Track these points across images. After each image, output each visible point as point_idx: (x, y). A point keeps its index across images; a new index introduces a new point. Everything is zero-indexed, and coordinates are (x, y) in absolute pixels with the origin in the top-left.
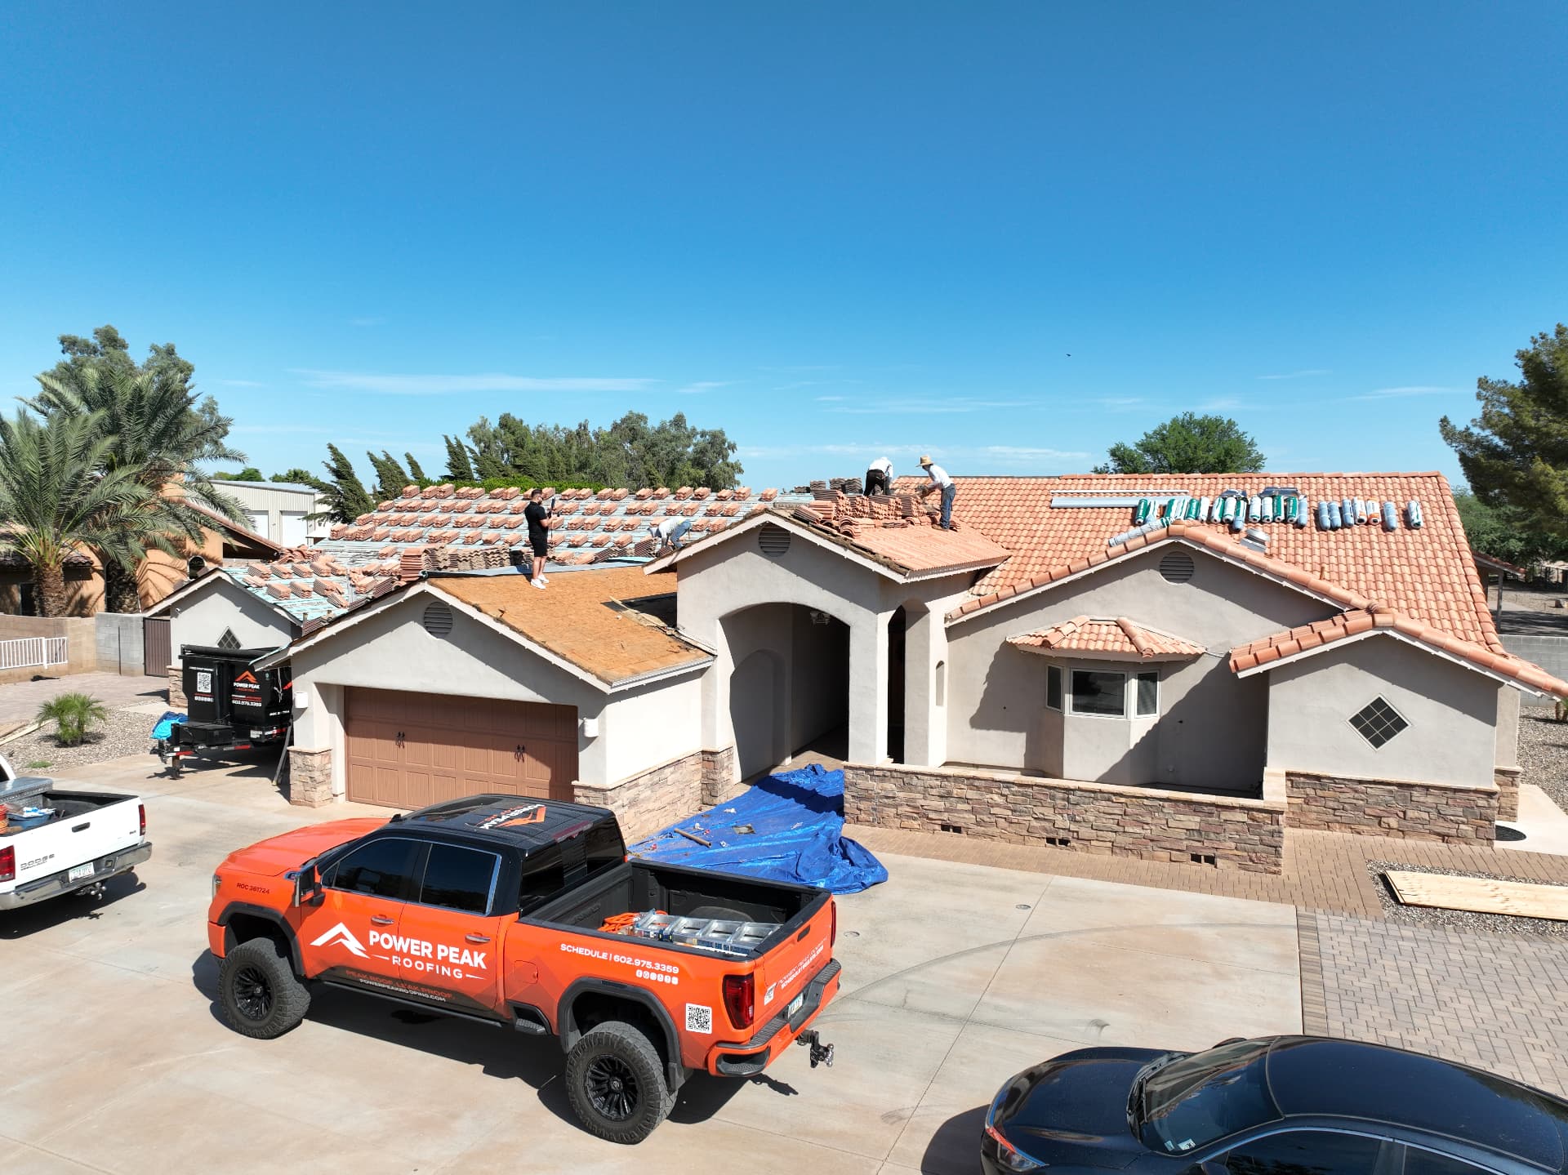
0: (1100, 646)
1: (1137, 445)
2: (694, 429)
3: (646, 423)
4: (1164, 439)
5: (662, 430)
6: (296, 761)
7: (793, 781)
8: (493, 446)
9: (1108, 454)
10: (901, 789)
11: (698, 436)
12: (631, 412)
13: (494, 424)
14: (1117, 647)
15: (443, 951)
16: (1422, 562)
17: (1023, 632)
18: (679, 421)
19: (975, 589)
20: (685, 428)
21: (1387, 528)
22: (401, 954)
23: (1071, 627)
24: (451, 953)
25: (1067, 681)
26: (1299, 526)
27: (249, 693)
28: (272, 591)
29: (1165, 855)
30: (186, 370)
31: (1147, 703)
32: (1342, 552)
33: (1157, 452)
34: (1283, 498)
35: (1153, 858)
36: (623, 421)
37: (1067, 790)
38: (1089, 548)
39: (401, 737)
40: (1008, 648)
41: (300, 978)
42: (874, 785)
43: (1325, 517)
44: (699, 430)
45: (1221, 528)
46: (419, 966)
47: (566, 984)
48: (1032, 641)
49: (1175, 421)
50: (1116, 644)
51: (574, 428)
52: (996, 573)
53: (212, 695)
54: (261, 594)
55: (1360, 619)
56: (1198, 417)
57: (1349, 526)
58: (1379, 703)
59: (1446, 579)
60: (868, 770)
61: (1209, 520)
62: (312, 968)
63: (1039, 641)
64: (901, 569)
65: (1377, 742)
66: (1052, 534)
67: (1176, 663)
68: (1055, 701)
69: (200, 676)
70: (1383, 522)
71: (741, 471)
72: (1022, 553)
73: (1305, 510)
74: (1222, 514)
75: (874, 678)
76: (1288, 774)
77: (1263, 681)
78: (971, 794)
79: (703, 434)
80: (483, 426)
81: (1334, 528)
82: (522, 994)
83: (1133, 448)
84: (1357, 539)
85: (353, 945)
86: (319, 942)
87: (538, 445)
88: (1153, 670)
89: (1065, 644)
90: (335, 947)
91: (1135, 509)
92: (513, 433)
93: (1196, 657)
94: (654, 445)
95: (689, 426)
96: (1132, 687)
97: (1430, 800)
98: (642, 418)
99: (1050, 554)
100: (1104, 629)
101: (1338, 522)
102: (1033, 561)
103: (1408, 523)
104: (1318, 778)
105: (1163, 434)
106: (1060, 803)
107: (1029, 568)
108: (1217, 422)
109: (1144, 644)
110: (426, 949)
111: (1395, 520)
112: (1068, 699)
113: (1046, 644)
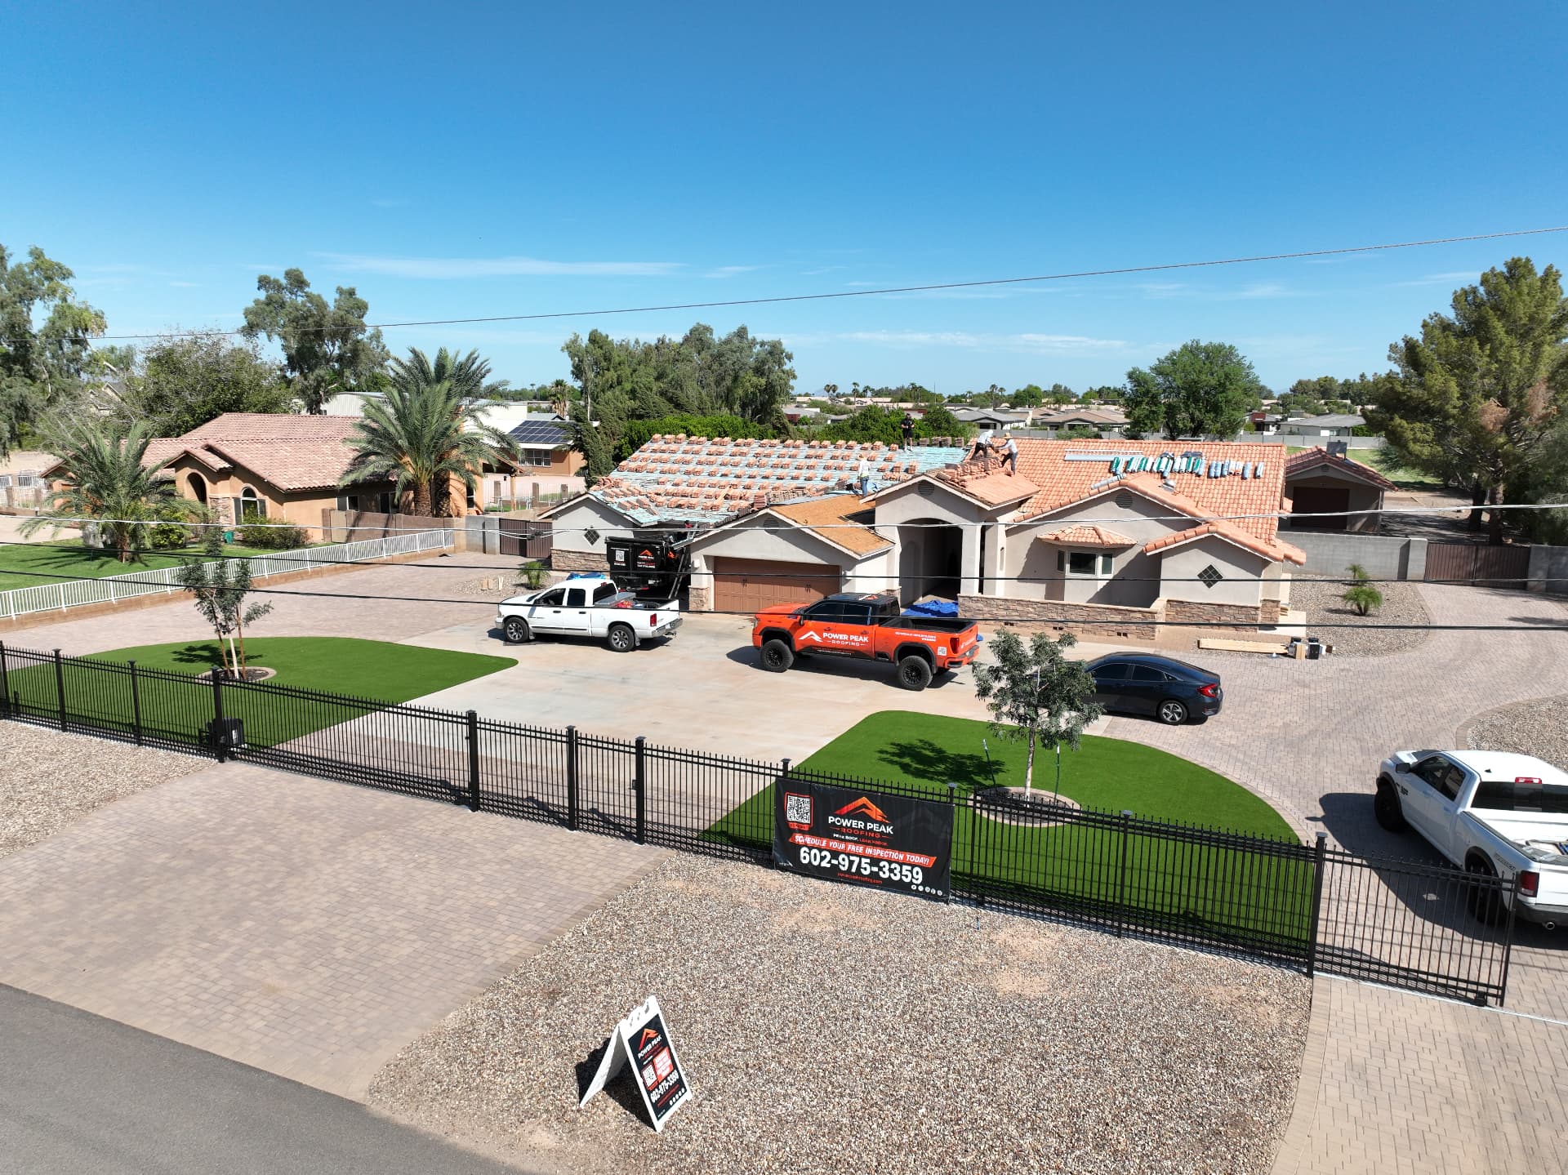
0: (1084, 540)
1: (1151, 368)
2: (754, 339)
3: (711, 334)
4: (1174, 363)
5: (728, 342)
6: (692, 593)
7: (927, 607)
8: (586, 359)
9: (1126, 377)
10: (986, 606)
11: (758, 346)
12: (698, 324)
13: (584, 341)
14: (1092, 540)
15: (852, 637)
16: (1255, 497)
17: (1046, 532)
18: (741, 333)
19: (1021, 509)
20: (747, 339)
21: (1243, 478)
22: (836, 640)
23: (1070, 530)
24: (855, 638)
25: (1067, 557)
26: (1198, 475)
27: (647, 561)
28: (620, 505)
29: (1106, 633)
30: (362, 308)
31: (1107, 568)
32: (1216, 491)
33: (1167, 374)
34: (1193, 459)
35: (1100, 635)
36: (691, 332)
37: (1063, 605)
38: (1084, 486)
39: (745, 582)
40: (1037, 540)
41: (793, 652)
42: (974, 605)
43: (1213, 470)
44: (759, 340)
45: (1157, 476)
46: (843, 643)
47: (897, 644)
48: (1049, 537)
49: (1185, 347)
50: (1091, 539)
51: (653, 342)
52: (1032, 500)
53: (624, 562)
54: (615, 507)
55: (1203, 528)
56: (1203, 344)
57: (1224, 476)
58: (1211, 567)
59: (1263, 507)
60: (970, 598)
61: (1151, 471)
62: (798, 647)
63: (1054, 537)
64: (988, 503)
65: (1209, 586)
66: (1064, 477)
67: (1122, 549)
68: (1061, 568)
69: (618, 553)
70: (1243, 474)
71: (795, 377)
72: (1047, 488)
73: (1203, 466)
74: (1158, 468)
75: (974, 555)
76: (1168, 601)
77: (1159, 558)
78: (1019, 608)
79: (762, 344)
80: (574, 341)
81: (1216, 477)
82: (880, 649)
83: (1148, 371)
84: (1227, 483)
85: (817, 638)
86: (803, 638)
87: (622, 358)
88: (1111, 552)
89: (1066, 539)
90: (810, 639)
91: (1112, 462)
92: (601, 348)
93: (1132, 546)
94: (720, 355)
95: (750, 337)
96: (1100, 560)
97: (1231, 611)
98: (708, 329)
99: (1062, 489)
100: (1087, 531)
101: (1219, 474)
102: (1053, 493)
103: (1255, 476)
104: (1182, 602)
105: (1173, 360)
106: (1060, 611)
107: (1050, 497)
108: (1219, 349)
109: (1105, 539)
110: (845, 637)
111: (1249, 474)
112: (1068, 567)
113: (1057, 539)
